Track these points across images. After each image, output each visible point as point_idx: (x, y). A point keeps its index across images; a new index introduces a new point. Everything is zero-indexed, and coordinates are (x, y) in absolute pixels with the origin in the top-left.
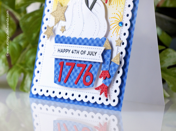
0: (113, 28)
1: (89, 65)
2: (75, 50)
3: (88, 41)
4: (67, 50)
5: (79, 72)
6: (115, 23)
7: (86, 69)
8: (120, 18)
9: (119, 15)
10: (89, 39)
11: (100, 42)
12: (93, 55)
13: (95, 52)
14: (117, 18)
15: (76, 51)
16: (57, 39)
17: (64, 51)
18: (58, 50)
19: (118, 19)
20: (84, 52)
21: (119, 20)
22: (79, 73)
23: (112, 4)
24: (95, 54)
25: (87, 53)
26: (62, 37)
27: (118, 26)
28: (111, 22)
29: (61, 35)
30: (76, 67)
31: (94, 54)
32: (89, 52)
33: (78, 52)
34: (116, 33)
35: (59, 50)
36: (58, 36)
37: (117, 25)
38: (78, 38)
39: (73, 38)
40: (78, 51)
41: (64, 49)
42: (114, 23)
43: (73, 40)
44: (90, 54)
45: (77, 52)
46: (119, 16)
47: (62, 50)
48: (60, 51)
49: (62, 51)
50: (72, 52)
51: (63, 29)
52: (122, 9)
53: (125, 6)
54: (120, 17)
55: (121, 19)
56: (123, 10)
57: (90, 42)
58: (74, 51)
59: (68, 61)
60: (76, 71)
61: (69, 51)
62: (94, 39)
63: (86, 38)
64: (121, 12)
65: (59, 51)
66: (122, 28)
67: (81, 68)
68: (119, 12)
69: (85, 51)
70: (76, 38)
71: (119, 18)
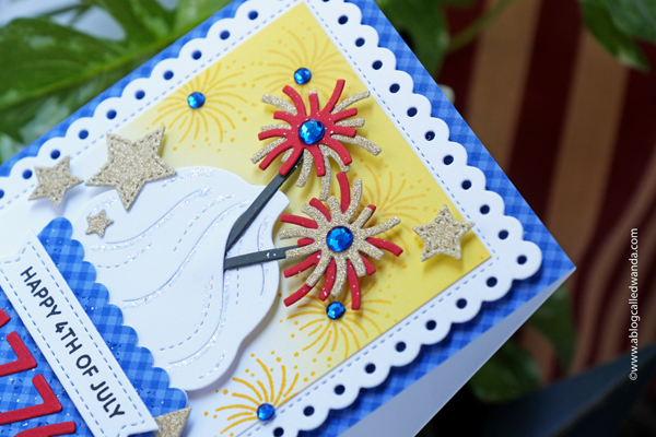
0: (234, 395)
1: (68, 418)
2: (72, 332)
3: (131, 347)
4: (51, 298)
5: (22, 400)
6: (252, 388)
7: (52, 420)
8: (280, 393)
9: (284, 380)
10: (141, 344)
11: (160, 394)
12: (105, 407)
13: (118, 406)
14: (271, 382)
15: (71, 338)
16: (54, 232)
17: (39, 293)
18: (27, 272)
19: (272, 387)
20: (90, 370)
21: (272, 397)
22: (18, 408)
23: (300, 326)
24: (117, 412)
25: (96, 379)
26: (76, 244)
27: (252, 409)
28: (247, 371)
29: (78, 234)
30: (28, 381)
31: (112, 408)
32: (104, 383)
33: (75, 349)
34: (229, 419)
35: (31, 273)
36: (65, 225)
37: (256, 402)
38: (114, 301)
39: (99, 285)
40: (76, 344)
41: (45, 289)
42: (249, 385)
43: (92, 291)
44: (102, 396)
45: (72, 343)
46: (283, 385)
47: (39, 282)
48: (30, 277)
49: (34, 288)
50: (57, 325)
51: (100, 225)
52: (313, 374)
53: (327, 378)
54: (284, 392)
55: (282, 399)
56: (311, 379)
57: (136, 357)
58: (66, 331)
59: (23, 334)
60: (17, 389)
61: (53, 313)
62: (152, 364)
63: (132, 332)
64: (300, 379)
65: (26, 276)
66: (258, 429)
67: (39, 400)
68: (296, 371)
69: (94, 368)
70: (107, 296)
71: (277, 389)
